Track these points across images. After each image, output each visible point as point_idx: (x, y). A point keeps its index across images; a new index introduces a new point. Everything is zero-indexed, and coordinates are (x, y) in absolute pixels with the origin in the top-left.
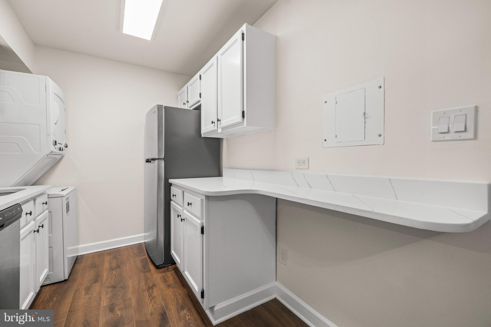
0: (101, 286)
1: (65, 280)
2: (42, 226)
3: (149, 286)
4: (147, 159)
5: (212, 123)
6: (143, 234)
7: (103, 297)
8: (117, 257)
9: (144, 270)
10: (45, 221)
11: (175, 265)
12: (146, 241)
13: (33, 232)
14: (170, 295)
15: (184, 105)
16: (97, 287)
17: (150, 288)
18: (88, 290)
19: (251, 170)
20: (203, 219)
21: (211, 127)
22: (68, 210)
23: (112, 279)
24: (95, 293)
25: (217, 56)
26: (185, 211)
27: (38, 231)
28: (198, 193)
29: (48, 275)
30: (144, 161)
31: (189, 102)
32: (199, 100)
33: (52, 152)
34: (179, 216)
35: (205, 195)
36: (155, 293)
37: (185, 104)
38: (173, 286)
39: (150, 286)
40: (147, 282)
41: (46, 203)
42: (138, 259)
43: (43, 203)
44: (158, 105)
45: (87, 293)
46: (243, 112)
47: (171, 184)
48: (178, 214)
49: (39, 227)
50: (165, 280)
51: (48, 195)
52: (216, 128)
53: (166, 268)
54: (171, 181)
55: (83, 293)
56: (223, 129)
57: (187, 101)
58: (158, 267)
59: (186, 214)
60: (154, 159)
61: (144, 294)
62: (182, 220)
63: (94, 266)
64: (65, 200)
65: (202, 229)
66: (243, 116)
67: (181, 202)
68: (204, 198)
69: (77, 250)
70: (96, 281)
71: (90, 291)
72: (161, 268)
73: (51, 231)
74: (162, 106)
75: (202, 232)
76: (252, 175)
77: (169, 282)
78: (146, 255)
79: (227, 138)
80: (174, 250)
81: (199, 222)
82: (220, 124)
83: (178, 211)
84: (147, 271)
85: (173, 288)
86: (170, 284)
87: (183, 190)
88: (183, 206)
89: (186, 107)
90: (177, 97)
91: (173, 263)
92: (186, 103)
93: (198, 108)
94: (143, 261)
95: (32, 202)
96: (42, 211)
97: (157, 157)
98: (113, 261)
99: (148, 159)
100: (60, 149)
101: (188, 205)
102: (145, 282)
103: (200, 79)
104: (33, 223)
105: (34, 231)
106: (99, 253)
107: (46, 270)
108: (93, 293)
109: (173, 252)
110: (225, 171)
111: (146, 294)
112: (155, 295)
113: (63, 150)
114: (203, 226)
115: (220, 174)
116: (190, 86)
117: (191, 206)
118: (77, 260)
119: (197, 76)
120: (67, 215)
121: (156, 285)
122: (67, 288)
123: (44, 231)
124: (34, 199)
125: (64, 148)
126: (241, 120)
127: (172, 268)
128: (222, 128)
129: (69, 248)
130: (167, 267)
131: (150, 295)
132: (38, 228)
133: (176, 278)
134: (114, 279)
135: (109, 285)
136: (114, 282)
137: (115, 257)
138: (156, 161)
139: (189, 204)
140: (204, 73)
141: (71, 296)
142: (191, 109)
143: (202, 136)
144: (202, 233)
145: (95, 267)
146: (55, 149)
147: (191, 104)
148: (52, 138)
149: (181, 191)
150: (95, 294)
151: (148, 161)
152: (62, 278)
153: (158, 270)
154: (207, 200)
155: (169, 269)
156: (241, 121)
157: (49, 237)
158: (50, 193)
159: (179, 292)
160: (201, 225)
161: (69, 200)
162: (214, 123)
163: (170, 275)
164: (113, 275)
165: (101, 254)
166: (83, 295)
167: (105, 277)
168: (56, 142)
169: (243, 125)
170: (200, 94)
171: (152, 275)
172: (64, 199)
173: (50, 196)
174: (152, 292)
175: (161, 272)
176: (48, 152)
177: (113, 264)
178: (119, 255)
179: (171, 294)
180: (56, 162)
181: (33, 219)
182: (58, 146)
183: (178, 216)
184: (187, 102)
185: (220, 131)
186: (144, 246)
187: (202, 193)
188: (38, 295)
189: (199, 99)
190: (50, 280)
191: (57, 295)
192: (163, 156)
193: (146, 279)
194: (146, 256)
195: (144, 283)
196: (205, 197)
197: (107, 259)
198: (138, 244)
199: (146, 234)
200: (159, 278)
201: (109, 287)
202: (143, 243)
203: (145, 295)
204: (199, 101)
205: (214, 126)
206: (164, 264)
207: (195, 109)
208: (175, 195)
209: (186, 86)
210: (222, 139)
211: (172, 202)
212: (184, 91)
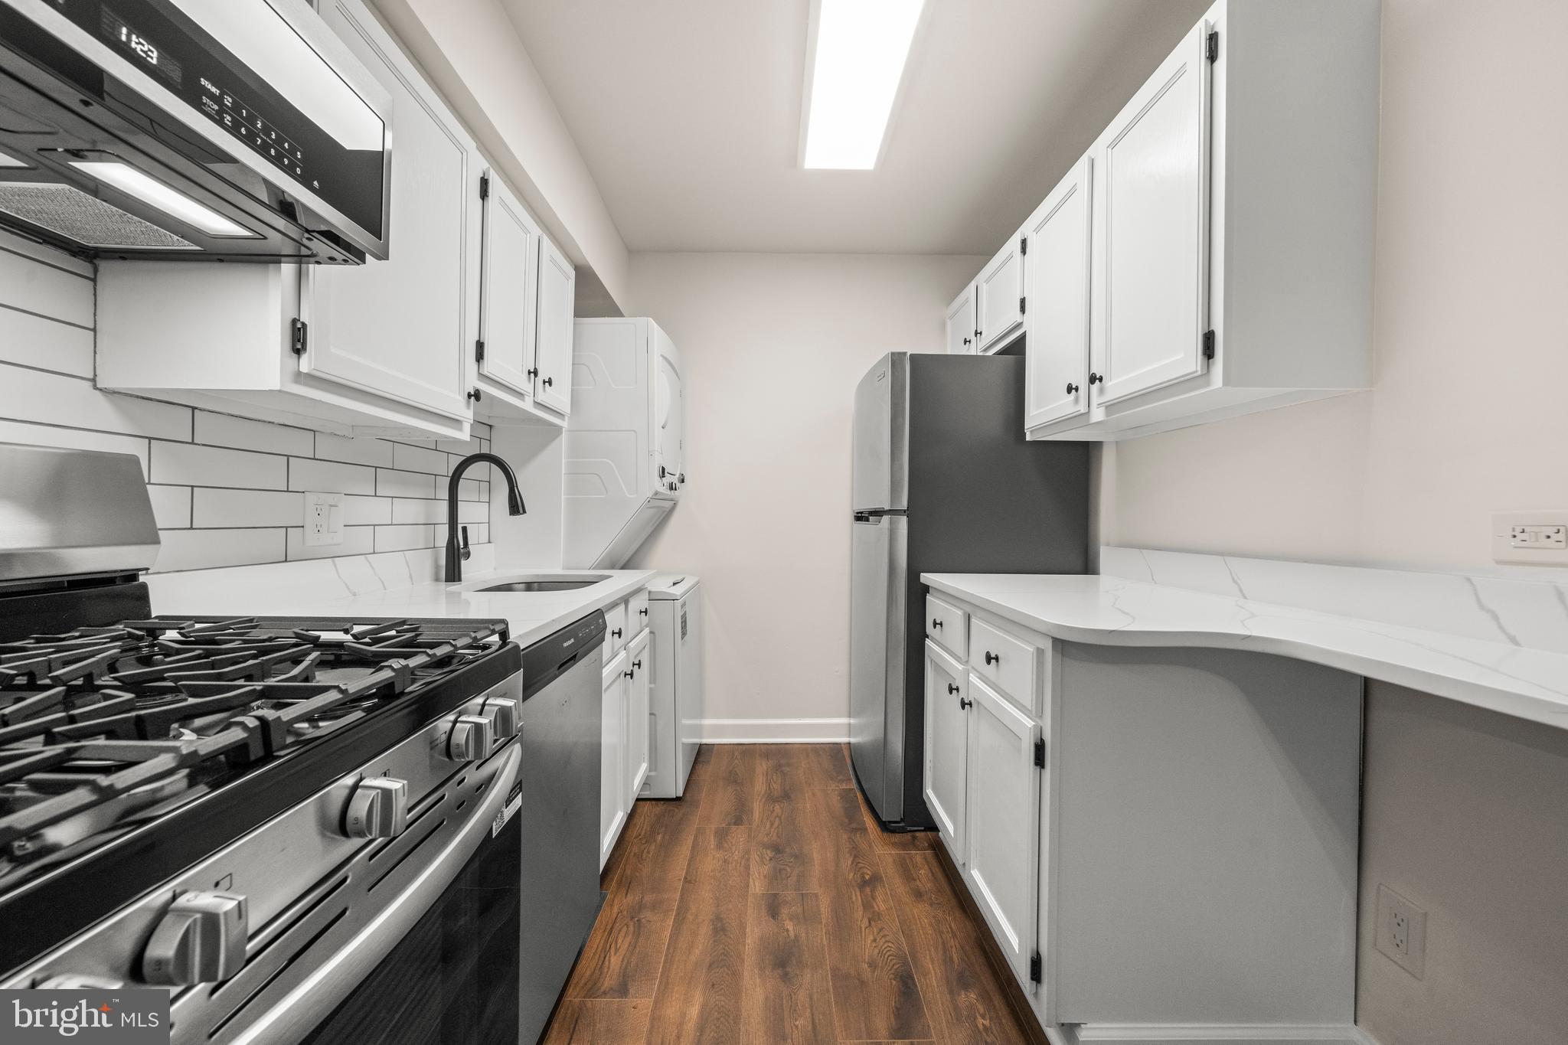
0: (750, 836)
1: (678, 799)
2: (639, 665)
3: (864, 877)
4: (858, 513)
5: (1070, 389)
6: (844, 720)
7: (754, 869)
8: (783, 768)
9: (850, 823)
10: (643, 652)
11: (934, 833)
12: (853, 740)
13: (622, 675)
14: (924, 925)
15: (965, 344)
16: (739, 837)
17: (870, 883)
18: (722, 835)
19: (1227, 558)
20: (1041, 717)
21: (1066, 406)
22: (684, 634)
23: (772, 825)
24: (737, 852)
25: (1089, 157)
26: (973, 678)
27: (631, 675)
28: (1023, 626)
29: (648, 777)
30: (849, 517)
31: (981, 333)
32: (1019, 321)
33: (656, 493)
34: (955, 689)
35: (1053, 638)
36: (881, 905)
37: (970, 342)
38: (931, 899)
39: (867, 877)
40: (859, 863)
41: (646, 612)
42: (833, 786)
43: (641, 612)
44: (892, 354)
45: (719, 846)
46: (1209, 339)
47: (926, 589)
48: (950, 684)
49: (634, 664)
50: (907, 873)
51: (650, 592)
52: (1082, 408)
53: (910, 834)
54: (927, 578)
55: (713, 843)
56: (1111, 407)
57: (976, 331)
58: (885, 826)
59: (977, 686)
60: (878, 513)
61: (852, 895)
62: (963, 705)
63: (733, 779)
64: (680, 607)
65: (1040, 750)
66: (1209, 351)
67: (959, 647)
68: (1047, 646)
69: (698, 730)
70: (738, 821)
71: (727, 842)
72: (893, 831)
73: (653, 679)
74: (905, 353)
75: (1040, 760)
76: (1233, 579)
77: (918, 882)
78: (854, 781)
79: (1117, 442)
80: (934, 789)
81: (1029, 723)
82: (1101, 391)
83: (948, 673)
84: (857, 830)
85: (931, 905)
86: (922, 890)
87: (968, 609)
88: (967, 661)
89: (973, 350)
90: (943, 326)
91: (932, 827)
92: (973, 339)
93: (1017, 349)
94: (845, 795)
95: (623, 606)
96: (638, 629)
97: (887, 507)
98: (774, 777)
99: (861, 513)
100: (672, 487)
101: (989, 662)
102: (852, 859)
103: (1024, 251)
104: (623, 654)
105: (626, 674)
106: (744, 747)
107: (644, 766)
108: (731, 849)
109: (929, 793)
110: (1106, 557)
111: (857, 897)
112: (881, 909)
113: (676, 489)
114: (1041, 739)
115: (1087, 566)
116: (987, 281)
117: (998, 665)
118: (701, 754)
119: (1014, 243)
120: (683, 644)
121: (882, 877)
122: (682, 819)
123: (642, 674)
124: (625, 600)
125: (678, 485)
126: (1199, 368)
127: (927, 842)
128: (1107, 407)
129: (685, 722)
130: (912, 833)
131: (867, 906)
132: (632, 668)
133: (940, 875)
134: (778, 827)
135: (765, 839)
136: (778, 837)
137: (778, 768)
138: (886, 519)
139: (989, 659)
140: (1037, 230)
141: (690, 841)
142: (991, 353)
143: (1028, 438)
144: (1036, 764)
145: (735, 782)
146: (660, 486)
147: (988, 337)
148: (658, 462)
149: (960, 613)
150: (737, 856)
151: (860, 517)
152: (671, 793)
153: (885, 834)
154: (1060, 656)
155: (916, 841)
156: (1197, 371)
157: (651, 689)
158: (653, 589)
159: (950, 925)
160: (1035, 735)
161: (687, 608)
162: (1077, 389)
163: (921, 858)
164: (774, 814)
165: (748, 751)
166: (712, 846)
167: (757, 816)
168: (663, 469)
169: (1208, 384)
170: (1023, 301)
171: (870, 846)
172: (678, 604)
173: (652, 597)
174: (873, 898)
175: (894, 844)
176: (650, 494)
177: (775, 786)
178: (788, 765)
179: (926, 921)
180: (664, 515)
181: (623, 648)
182: (668, 479)
183: (951, 690)
184: (976, 336)
185: (1098, 415)
186: (846, 753)
187: (1042, 629)
188: (631, 817)
189: (1017, 317)
190: (650, 790)
191: (663, 829)
192: (904, 504)
193: (856, 854)
194: (854, 785)
195: (850, 862)
196: (1053, 642)
197: (762, 767)
198: (831, 746)
199: (852, 721)
200: (890, 860)
201: (766, 846)
202: (845, 744)
203: (854, 898)
204: (1019, 325)
205: (1077, 400)
206: (902, 820)
207: (1003, 352)
208: (941, 624)
209: (972, 286)
210: (1098, 445)
211: (928, 641)
212: (967, 301)
